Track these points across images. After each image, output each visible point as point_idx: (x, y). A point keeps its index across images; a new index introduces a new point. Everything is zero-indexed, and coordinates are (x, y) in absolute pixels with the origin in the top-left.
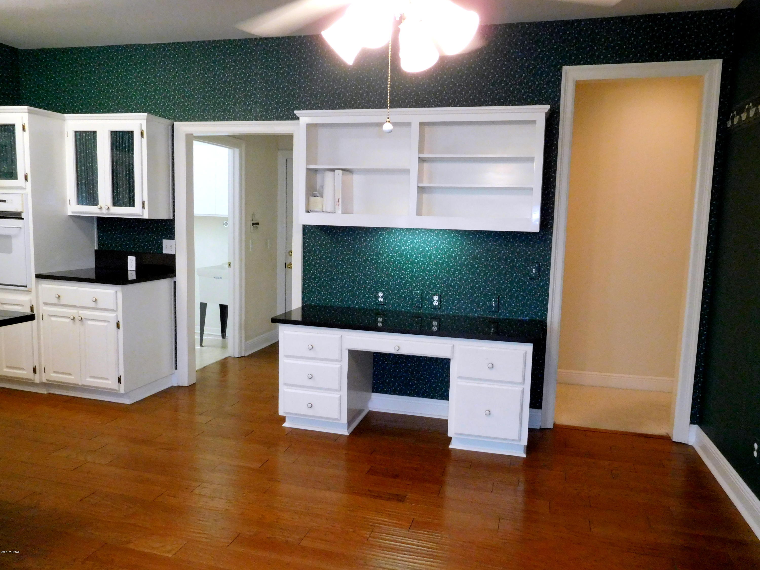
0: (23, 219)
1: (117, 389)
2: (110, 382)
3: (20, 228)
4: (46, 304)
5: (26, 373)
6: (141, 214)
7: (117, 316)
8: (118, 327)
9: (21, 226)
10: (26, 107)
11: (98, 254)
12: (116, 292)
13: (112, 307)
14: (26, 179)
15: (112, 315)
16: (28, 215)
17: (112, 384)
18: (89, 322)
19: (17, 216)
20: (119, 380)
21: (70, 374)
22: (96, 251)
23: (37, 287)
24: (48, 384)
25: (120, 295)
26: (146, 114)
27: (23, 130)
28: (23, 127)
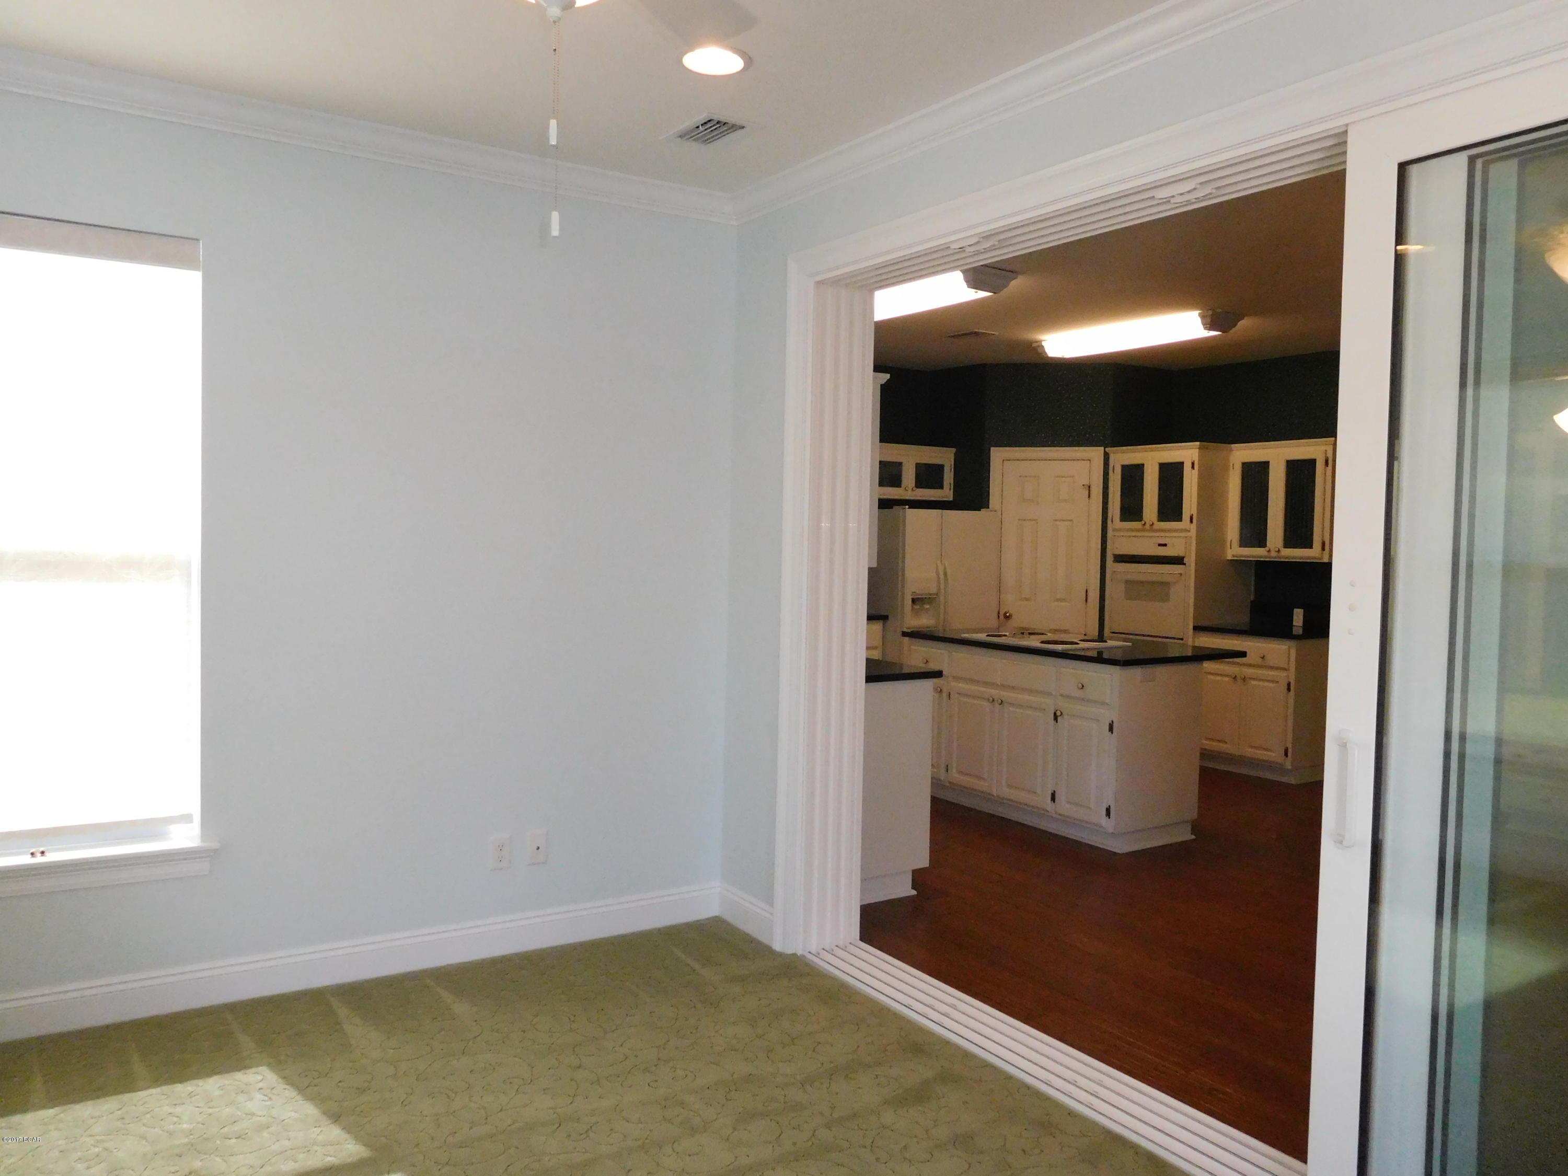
0: (1185, 564)
1: (1282, 764)
2: (1274, 754)
3: (1182, 574)
6: (1320, 557)
7: (1288, 677)
8: (1289, 689)
9: (1183, 572)
10: (1198, 443)
11: (1254, 605)
12: (1289, 647)
13: (1283, 664)
14: (1191, 521)
15: (1282, 675)
16: (1191, 560)
17: (1277, 756)
18: (1254, 683)
19: (1178, 561)
20: (1286, 753)
21: (1225, 743)
22: (1252, 602)
23: (1194, 639)
25: (1293, 653)
27: (1193, 467)
28: (1193, 464)
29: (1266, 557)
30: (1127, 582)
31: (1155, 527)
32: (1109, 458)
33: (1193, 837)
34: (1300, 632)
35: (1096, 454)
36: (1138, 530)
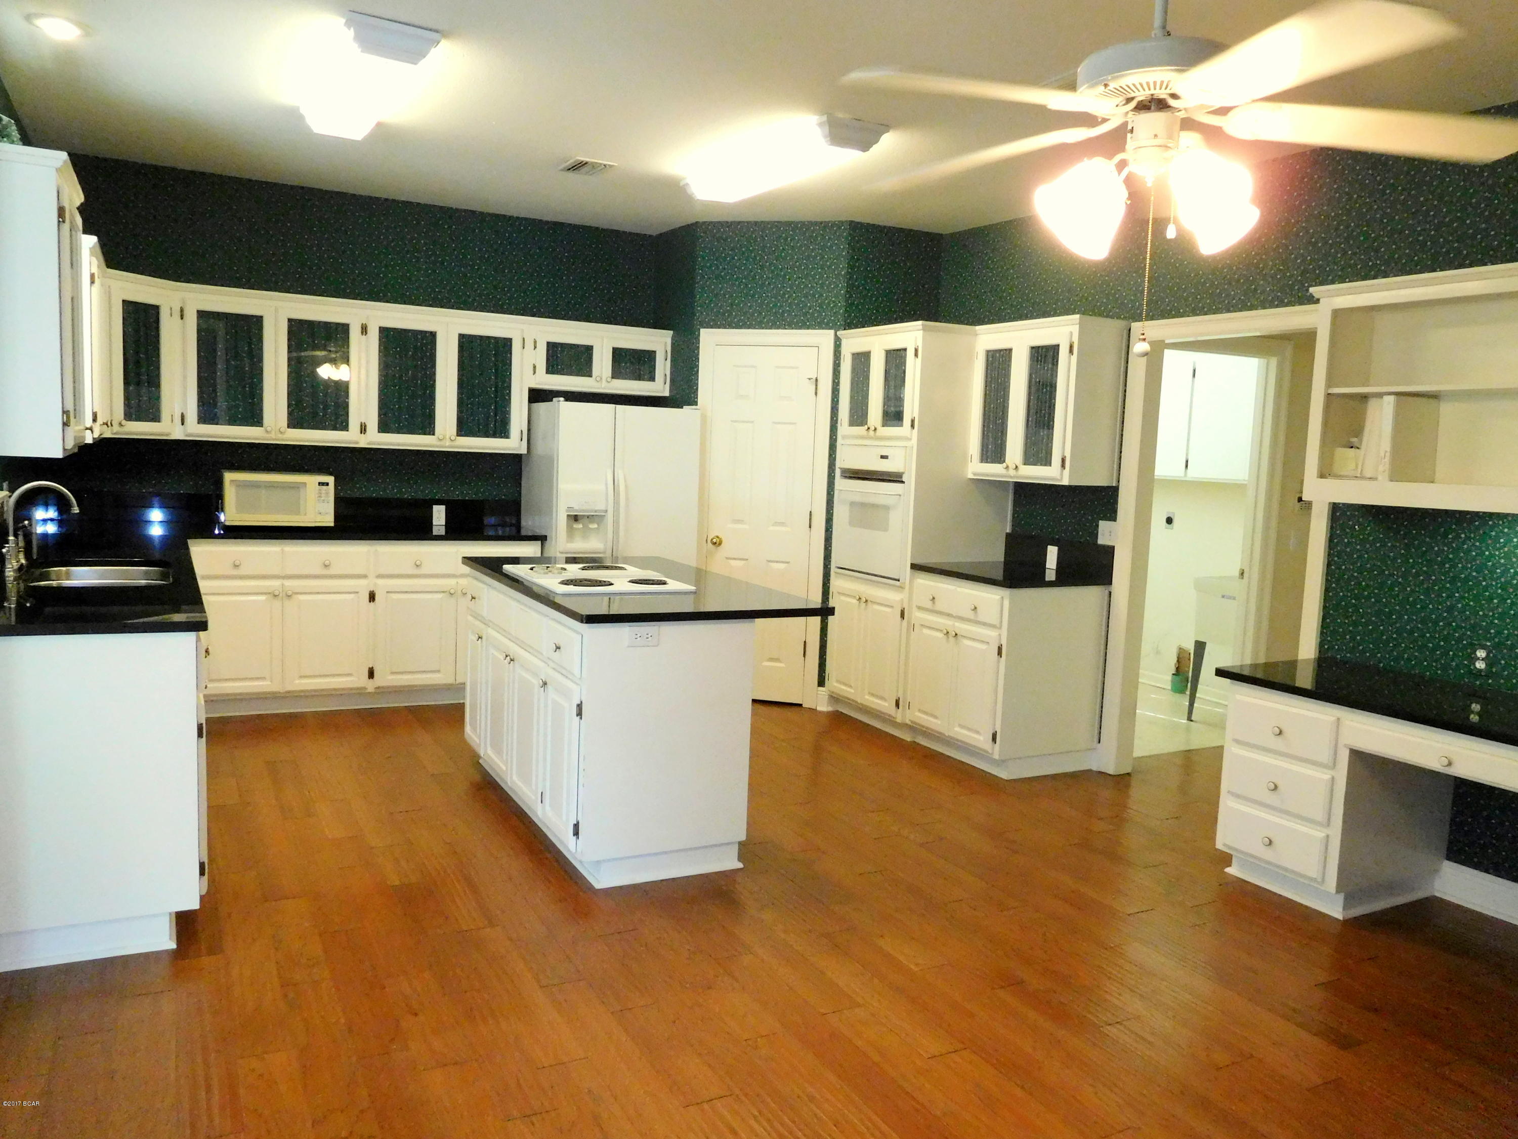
0: (903, 482)
1: (990, 751)
2: (981, 738)
3: (900, 495)
4: (919, 608)
5: (887, 706)
6: (1059, 478)
7: (1000, 635)
8: (1000, 653)
9: (900, 493)
10: (920, 323)
11: (1011, 540)
12: (1002, 598)
13: (995, 622)
14: (913, 426)
15: (993, 633)
16: (910, 478)
17: (982, 740)
18: (965, 642)
19: (895, 478)
20: (994, 739)
21: (936, 717)
22: (1008, 535)
23: (911, 581)
24: (913, 728)
25: (1006, 603)
26: (1077, 316)
27: (916, 355)
28: (916, 350)
29: (1006, 476)
30: (852, 504)
31: (878, 433)
32: (840, 344)
33: (740, 865)
34: (1053, 578)
35: (825, 337)
36: (862, 437)
